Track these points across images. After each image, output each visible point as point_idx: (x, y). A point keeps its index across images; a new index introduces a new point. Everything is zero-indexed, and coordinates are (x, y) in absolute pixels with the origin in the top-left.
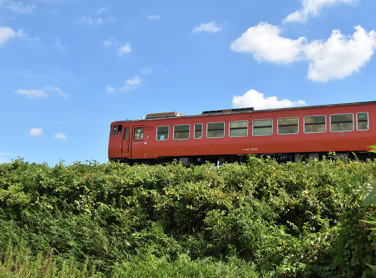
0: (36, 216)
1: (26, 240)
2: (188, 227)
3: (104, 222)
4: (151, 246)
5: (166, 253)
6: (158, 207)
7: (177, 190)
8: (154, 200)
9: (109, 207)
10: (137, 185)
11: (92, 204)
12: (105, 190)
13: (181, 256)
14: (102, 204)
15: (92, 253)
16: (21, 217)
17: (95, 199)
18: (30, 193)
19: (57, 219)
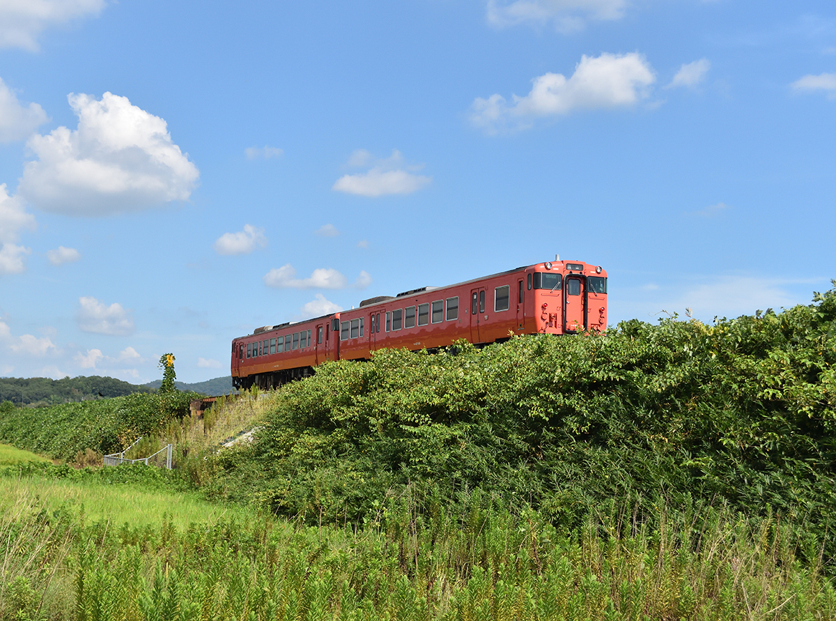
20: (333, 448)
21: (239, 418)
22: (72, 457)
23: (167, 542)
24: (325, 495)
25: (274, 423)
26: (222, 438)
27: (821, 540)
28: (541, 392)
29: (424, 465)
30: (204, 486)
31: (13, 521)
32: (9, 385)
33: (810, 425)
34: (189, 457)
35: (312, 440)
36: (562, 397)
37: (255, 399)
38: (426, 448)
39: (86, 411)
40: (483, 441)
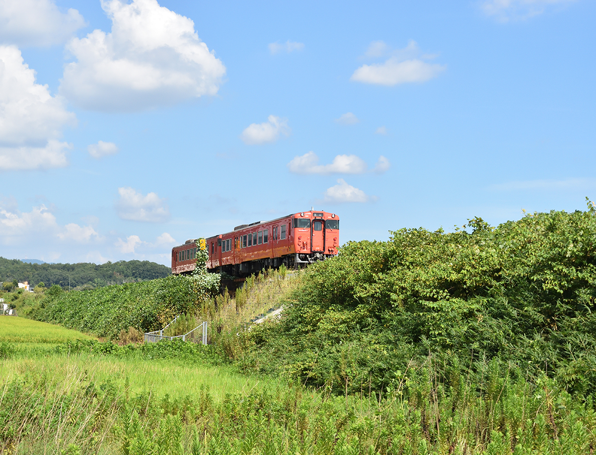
20: (357, 323)
21: (269, 296)
22: (116, 335)
23: (205, 412)
24: (350, 367)
25: (301, 301)
26: (253, 315)
28: (554, 266)
29: (444, 338)
30: (237, 360)
31: (65, 394)
32: (56, 270)
34: (223, 333)
35: (338, 315)
36: (574, 270)
37: (283, 278)
38: (445, 321)
39: (127, 293)
40: (499, 314)
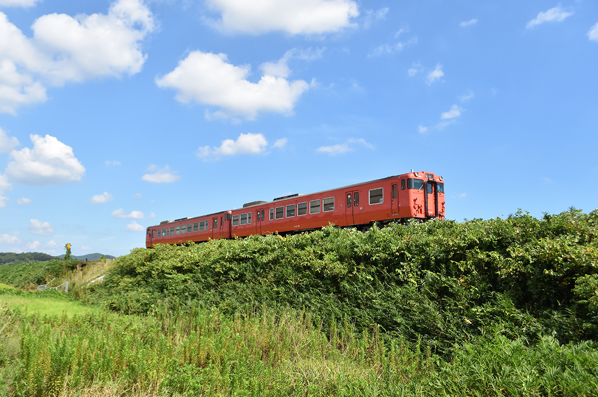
0: (356, 288)
1: (349, 315)
2: (551, 299)
3: (434, 294)
4: (499, 324)
5: (522, 334)
6: (502, 273)
7: (527, 250)
8: (496, 265)
9: (438, 275)
10: (471, 245)
11: (417, 272)
12: (430, 255)
13: (543, 339)
14: (429, 272)
15: (424, 331)
16: (341, 290)
17: (419, 267)
18: (346, 262)
19: (378, 291)
20: (137, 283)
21: (98, 271)
22: (23, 286)
24: (132, 302)
25: (113, 273)
26: (90, 279)
27: (322, 318)
28: (221, 262)
29: (173, 290)
30: (81, 299)
33: (319, 276)
34: (75, 286)
35: (128, 280)
36: (228, 264)
38: (174, 283)
39: (31, 267)
